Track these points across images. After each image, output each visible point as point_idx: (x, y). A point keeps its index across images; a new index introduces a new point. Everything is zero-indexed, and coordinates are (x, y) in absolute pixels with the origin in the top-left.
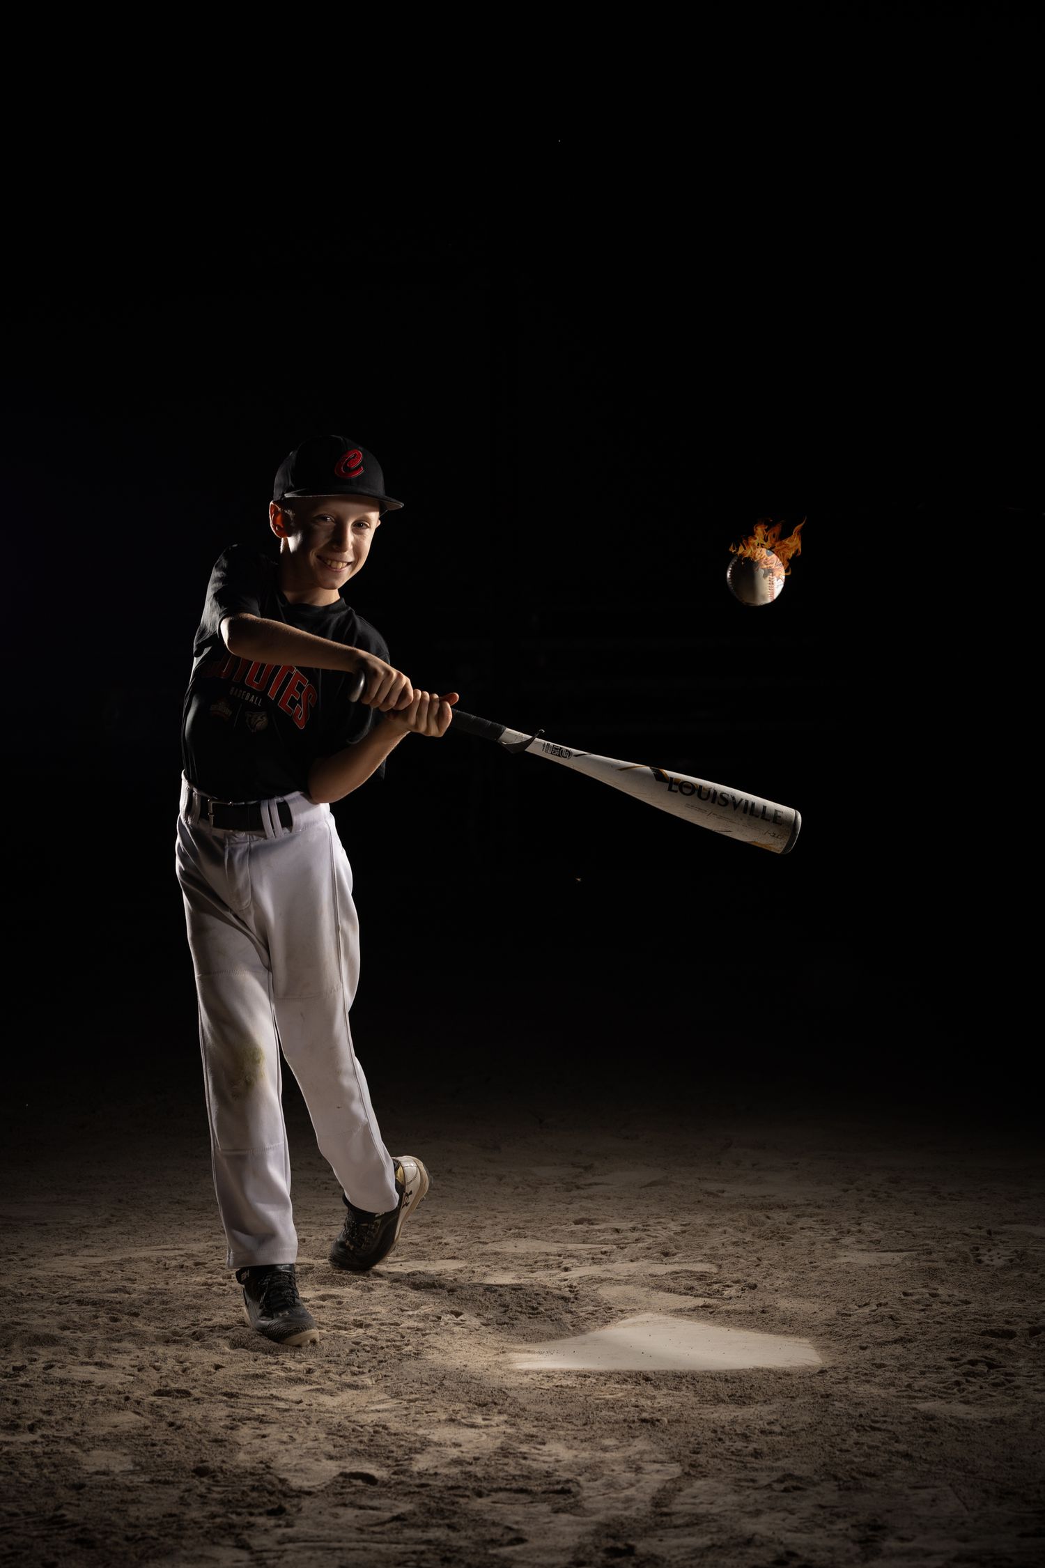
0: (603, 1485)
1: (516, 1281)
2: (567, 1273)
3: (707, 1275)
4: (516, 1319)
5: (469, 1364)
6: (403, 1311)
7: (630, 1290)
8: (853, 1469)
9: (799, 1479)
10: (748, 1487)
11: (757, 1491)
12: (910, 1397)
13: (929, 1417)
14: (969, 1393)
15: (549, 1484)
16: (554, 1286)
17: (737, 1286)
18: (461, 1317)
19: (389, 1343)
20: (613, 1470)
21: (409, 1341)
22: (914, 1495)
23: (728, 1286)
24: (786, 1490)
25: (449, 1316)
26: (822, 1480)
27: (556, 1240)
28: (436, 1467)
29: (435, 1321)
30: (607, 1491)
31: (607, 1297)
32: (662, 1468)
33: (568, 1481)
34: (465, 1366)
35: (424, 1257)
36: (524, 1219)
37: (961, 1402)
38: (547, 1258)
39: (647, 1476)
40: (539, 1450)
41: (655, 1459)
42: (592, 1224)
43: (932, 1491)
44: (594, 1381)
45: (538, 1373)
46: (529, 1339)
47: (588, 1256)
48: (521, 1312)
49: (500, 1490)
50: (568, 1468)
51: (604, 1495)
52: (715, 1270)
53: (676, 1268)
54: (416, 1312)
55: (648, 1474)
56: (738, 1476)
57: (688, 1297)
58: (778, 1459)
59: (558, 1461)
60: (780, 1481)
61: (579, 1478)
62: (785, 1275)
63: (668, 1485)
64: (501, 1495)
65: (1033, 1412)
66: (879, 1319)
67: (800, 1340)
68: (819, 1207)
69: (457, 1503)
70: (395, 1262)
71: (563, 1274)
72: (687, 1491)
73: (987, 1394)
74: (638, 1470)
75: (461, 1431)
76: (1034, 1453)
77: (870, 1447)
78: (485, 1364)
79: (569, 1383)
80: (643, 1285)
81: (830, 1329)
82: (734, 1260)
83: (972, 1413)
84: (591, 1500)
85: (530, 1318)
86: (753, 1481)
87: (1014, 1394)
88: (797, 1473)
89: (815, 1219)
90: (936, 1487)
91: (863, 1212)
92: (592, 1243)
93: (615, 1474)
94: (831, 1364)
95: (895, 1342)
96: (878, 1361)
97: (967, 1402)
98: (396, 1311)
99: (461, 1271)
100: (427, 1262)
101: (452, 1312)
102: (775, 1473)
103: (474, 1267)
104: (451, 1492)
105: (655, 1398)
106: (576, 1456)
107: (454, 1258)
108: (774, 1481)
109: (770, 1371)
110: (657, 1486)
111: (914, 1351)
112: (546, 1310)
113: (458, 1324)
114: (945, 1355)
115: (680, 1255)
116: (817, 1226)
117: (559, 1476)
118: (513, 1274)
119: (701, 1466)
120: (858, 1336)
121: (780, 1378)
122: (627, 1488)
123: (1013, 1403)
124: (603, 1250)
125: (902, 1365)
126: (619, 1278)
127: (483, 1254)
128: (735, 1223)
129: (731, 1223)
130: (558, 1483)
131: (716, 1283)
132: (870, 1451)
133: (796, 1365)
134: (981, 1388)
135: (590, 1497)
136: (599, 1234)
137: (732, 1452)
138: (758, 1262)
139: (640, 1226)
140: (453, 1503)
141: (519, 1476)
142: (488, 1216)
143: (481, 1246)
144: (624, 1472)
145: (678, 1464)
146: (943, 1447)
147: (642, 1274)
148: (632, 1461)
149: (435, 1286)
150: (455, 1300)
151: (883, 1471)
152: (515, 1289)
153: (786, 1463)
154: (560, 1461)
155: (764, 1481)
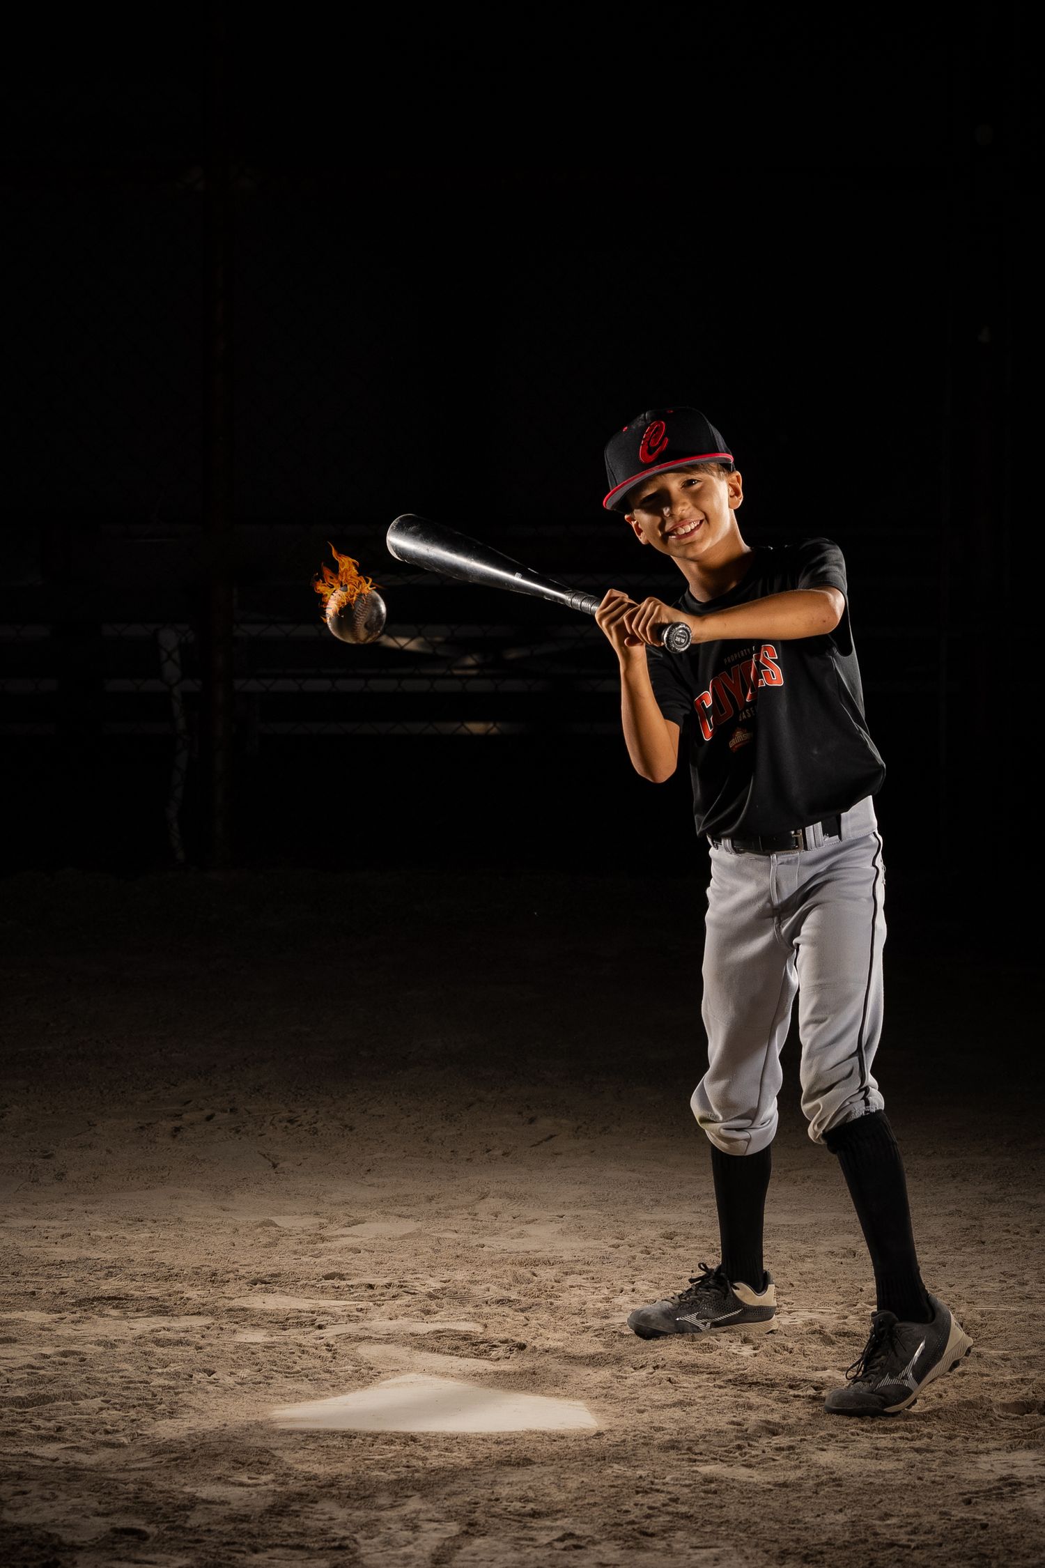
0: (380, 1542)
1: (268, 1339)
2: (321, 1331)
3: (472, 1334)
4: (272, 1378)
5: (228, 1423)
6: (151, 1368)
7: (390, 1350)
8: (634, 1529)
9: (579, 1538)
10: (528, 1546)
11: (538, 1549)
12: (690, 1460)
13: (709, 1480)
14: (751, 1457)
15: (326, 1541)
16: (309, 1344)
17: (504, 1346)
18: (214, 1376)
19: (141, 1402)
20: (389, 1529)
21: (162, 1399)
22: (696, 1554)
23: (495, 1346)
24: (565, 1549)
25: (201, 1375)
26: (602, 1540)
27: (306, 1296)
28: (209, 1524)
29: (186, 1379)
30: (385, 1549)
31: (367, 1357)
32: (439, 1527)
33: (344, 1538)
34: (225, 1425)
35: (167, 1312)
36: (269, 1273)
37: (743, 1465)
38: (300, 1314)
39: (424, 1534)
40: (312, 1508)
41: (433, 1518)
42: (344, 1279)
43: (714, 1550)
44: (361, 1441)
45: (302, 1433)
46: (287, 1398)
47: (344, 1313)
48: (276, 1371)
49: (277, 1546)
50: (344, 1526)
51: (382, 1552)
52: (480, 1329)
53: (439, 1326)
54: (165, 1370)
55: (426, 1532)
56: (516, 1535)
57: (454, 1357)
58: (556, 1519)
59: (331, 1519)
60: (561, 1540)
61: (355, 1535)
62: (557, 1336)
63: (447, 1543)
64: (278, 1551)
65: (817, 1476)
66: (656, 1381)
67: (574, 1403)
68: (588, 1264)
69: (234, 1558)
70: (136, 1318)
71: (318, 1332)
72: (467, 1549)
73: (770, 1458)
74: (415, 1528)
75: (229, 1489)
76: (818, 1516)
77: (650, 1508)
78: (245, 1424)
79: (335, 1443)
80: (405, 1344)
81: (604, 1391)
82: (500, 1319)
83: (758, 1477)
84: (369, 1556)
85: (287, 1377)
86: (532, 1539)
87: (797, 1459)
88: (578, 1532)
89: (584, 1276)
90: (718, 1547)
91: (636, 1270)
92: (345, 1300)
93: (391, 1531)
94: (608, 1427)
95: (674, 1405)
96: (656, 1424)
97: (749, 1466)
98: (145, 1369)
99: (208, 1328)
100: (171, 1318)
101: (205, 1371)
102: (554, 1532)
103: (222, 1324)
104: (227, 1548)
105: (427, 1459)
106: (350, 1515)
107: (199, 1314)
108: (554, 1540)
109: (544, 1433)
110: (436, 1543)
111: (695, 1414)
112: (302, 1369)
113: (211, 1383)
114: (726, 1419)
115: (442, 1313)
116: (588, 1285)
117: (335, 1533)
118: (264, 1332)
119: (479, 1525)
120: (634, 1399)
121: (555, 1441)
122: (405, 1546)
123: (797, 1467)
124: (359, 1307)
125: (683, 1429)
126: (378, 1337)
127: (230, 1310)
128: (499, 1280)
129: (495, 1279)
130: (334, 1540)
131: (482, 1343)
132: (651, 1512)
133: (571, 1428)
134: (764, 1452)
135: (368, 1554)
136: (351, 1290)
137: (509, 1512)
138: (527, 1322)
139: (396, 1282)
140: (230, 1559)
141: (294, 1533)
142: (230, 1269)
143: (227, 1301)
144: (401, 1530)
145: (455, 1523)
146: (725, 1509)
147: (402, 1333)
148: (408, 1520)
149: (182, 1343)
150: (206, 1358)
151: (664, 1531)
152: (268, 1347)
153: (566, 1523)
154: (334, 1519)
155: (544, 1538)
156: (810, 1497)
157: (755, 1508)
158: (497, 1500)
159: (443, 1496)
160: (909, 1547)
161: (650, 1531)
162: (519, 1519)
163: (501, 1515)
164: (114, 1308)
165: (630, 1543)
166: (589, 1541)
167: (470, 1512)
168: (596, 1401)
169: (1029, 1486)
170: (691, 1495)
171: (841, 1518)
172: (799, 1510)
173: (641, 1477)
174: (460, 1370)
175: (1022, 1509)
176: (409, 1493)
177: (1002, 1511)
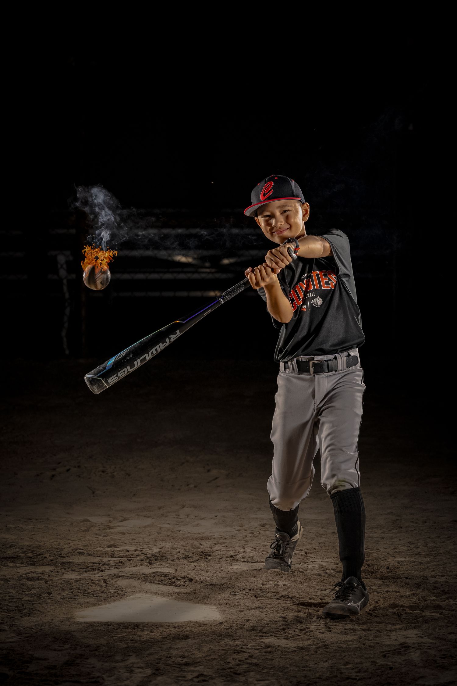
0: (114, 679)
1: (78, 577)
2: (102, 573)
3: (170, 574)
4: (77, 596)
6: (23, 592)
7: (132, 582)
8: (231, 672)
9: (205, 676)
10: (182, 680)
11: (186, 682)
12: (260, 636)
13: (267, 646)
14: (288, 634)
15: (90, 678)
16: (96, 579)
17: (183, 580)
18: (51, 595)
19: (16, 608)
20: (119, 672)
21: (26, 607)
22: (258, 684)
23: (179, 580)
24: (198, 682)
25: (46, 595)
26: (216, 677)
27: (98, 556)
28: (37, 670)
29: (38, 597)
30: (116, 682)
31: (121, 585)
32: (142, 671)
33: (98, 677)
34: (53, 620)
35: (35, 564)
36: (83, 545)
37: (284, 638)
38: (94, 565)
39: (135, 675)
40: (86, 662)
41: (140, 666)
42: (116, 547)
43: (267, 682)
44: (113, 627)
45: (87, 623)
46: (83, 606)
47: (113, 564)
48: (80, 592)
49: (67, 681)
50: (99, 671)
51: (115, 684)
52: (173, 571)
53: (155, 570)
54: (29, 593)
56: (177, 675)
57: (160, 585)
58: (196, 667)
59: (94, 667)
60: (197, 677)
61: (103, 675)
62: (207, 574)
63: (144, 679)
65: (317, 644)
66: (249, 597)
67: (212, 607)
68: (226, 539)
70: (20, 567)
71: (101, 573)
72: (154, 682)
73: (297, 635)
74: (131, 672)
75: (49, 652)
76: (316, 664)
77: (240, 661)
78: (62, 619)
79: (101, 628)
80: (139, 579)
81: (226, 602)
82: (183, 566)
83: (290, 644)
85: (84, 595)
86: (184, 677)
87: (309, 635)
88: (205, 673)
89: (223, 545)
90: (269, 680)
91: (246, 542)
92: (115, 557)
93: (120, 673)
94: (225, 619)
95: (256, 608)
96: (247, 618)
97: (287, 639)
98: (20, 592)
99: (52, 572)
100: (36, 567)
101: (47, 593)
102: (194, 673)
103: (58, 569)
105: (142, 636)
106: (102, 665)
107: (49, 565)
108: (194, 677)
109: (196, 623)
110: (140, 679)
111: (265, 613)
112: (92, 591)
113: (49, 599)
114: (279, 615)
115: (158, 564)
116: (224, 549)
117: (94, 675)
118: (77, 573)
119: (161, 670)
120: (239, 605)
121: (201, 626)
122: (126, 680)
123: (309, 639)
124: (121, 561)
125: (259, 620)
126: (127, 575)
127: (63, 563)
128: (185, 547)
129: (183, 547)
130: (93, 678)
131: (173, 578)
132: (239, 663)
133: (209, 620)
134: (294, 631)
136: (119, 553)
137: (175, 663)
138: (195, 568)
139: (139, 549)
141: (75, 674)
142: (66, 543)
143: (62, 558)
144: (125, 672)
145: (150, 669)
146: (274, 661)
147: (138, 573)
148: (128, 667)
149: (39, 579)
150: (49, 587)
151: (245, 672)
152: (77, 581)
153: (200, 668)
154: (95, 667)
155: (189, 677)
156: (313, 654)
157: (287, 660)
158: (170, 657)
159: (146, 655)
160: (356, 679)
161: (238, 672)
162: (179, 666)
163: (171, 665)
164: (11, 562)
165: (229, 679)
166: (210, 678)
167: (157, 663)
168: (222, 606)
169: (413, 648)
170: (259, 654)
171: (326, 665)
172: (308, 661)
173: (237, 645)
174: (162, 591)
175: (409, 659)
176: (131, 654)
177: (400, 660)
